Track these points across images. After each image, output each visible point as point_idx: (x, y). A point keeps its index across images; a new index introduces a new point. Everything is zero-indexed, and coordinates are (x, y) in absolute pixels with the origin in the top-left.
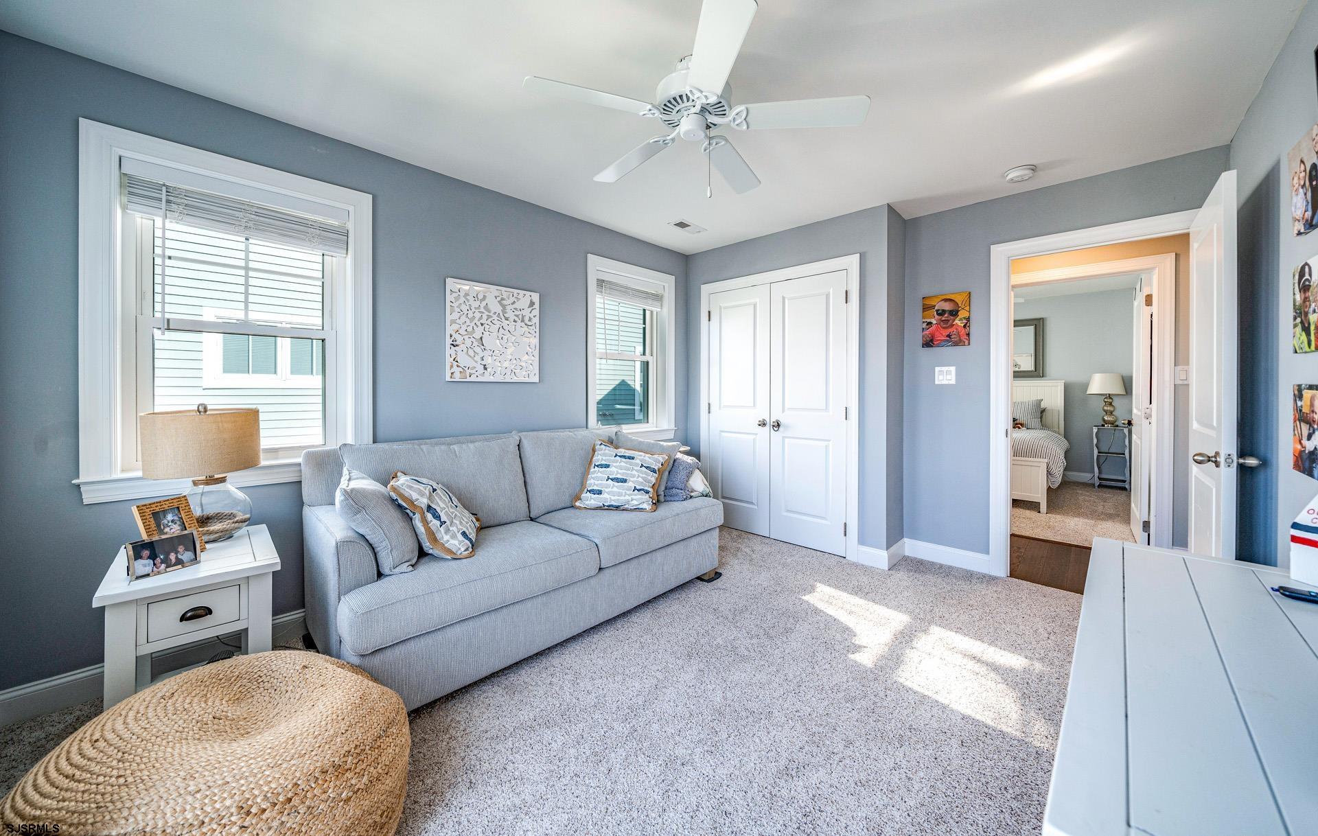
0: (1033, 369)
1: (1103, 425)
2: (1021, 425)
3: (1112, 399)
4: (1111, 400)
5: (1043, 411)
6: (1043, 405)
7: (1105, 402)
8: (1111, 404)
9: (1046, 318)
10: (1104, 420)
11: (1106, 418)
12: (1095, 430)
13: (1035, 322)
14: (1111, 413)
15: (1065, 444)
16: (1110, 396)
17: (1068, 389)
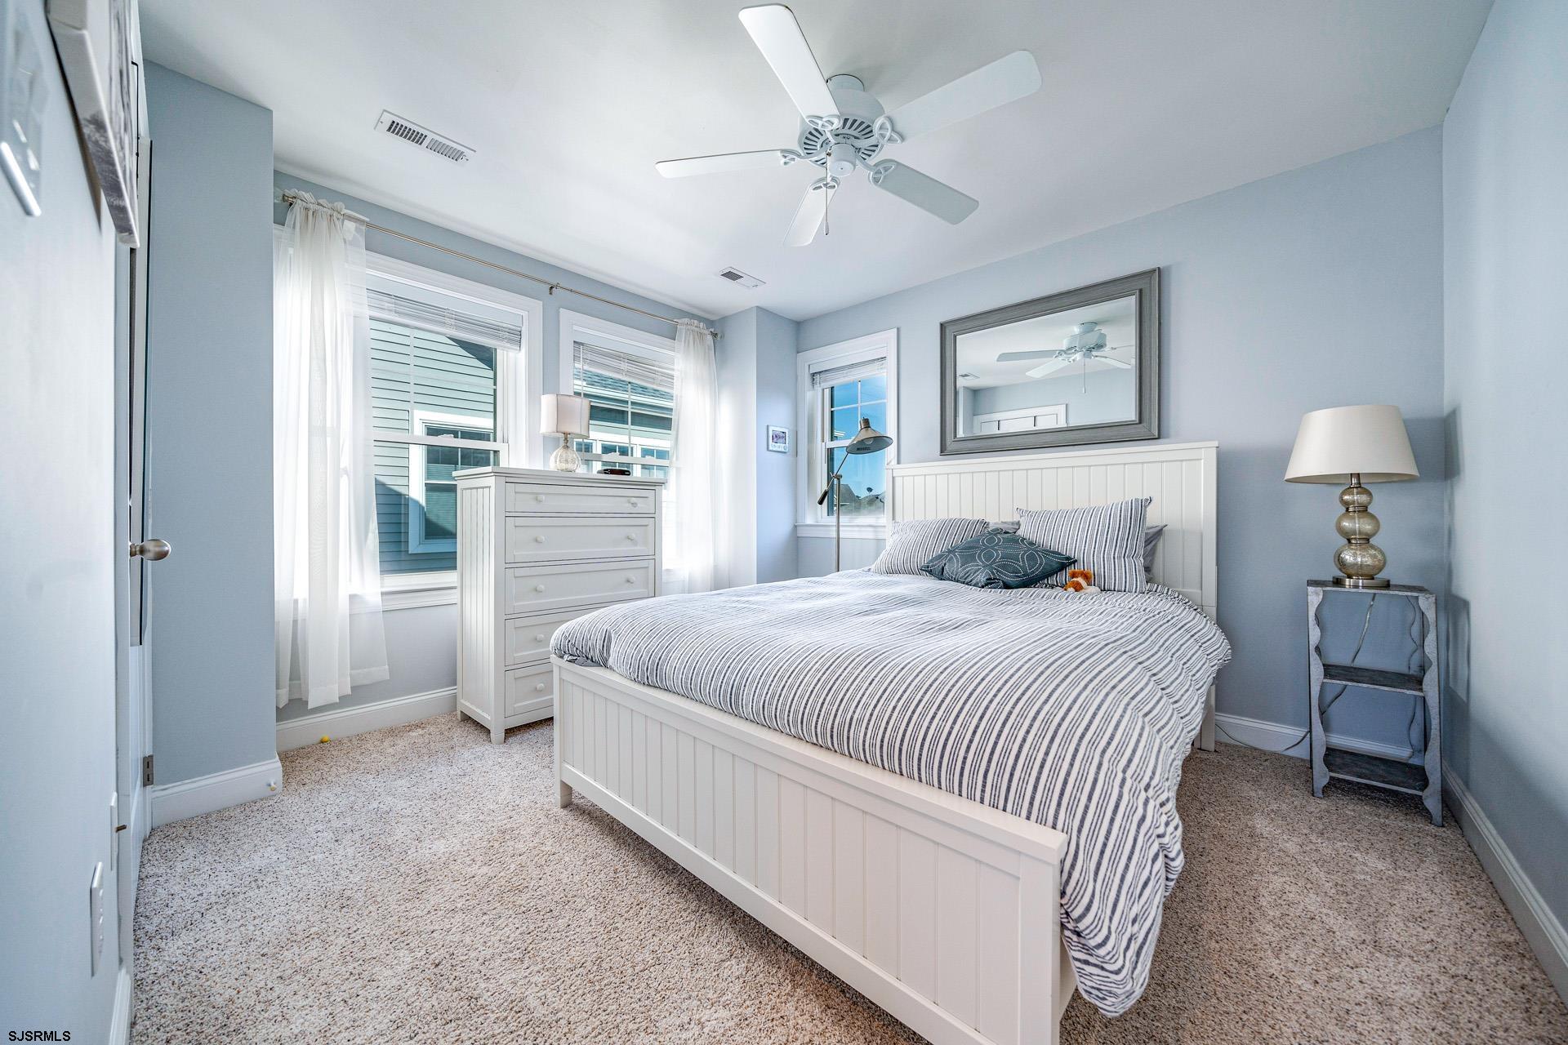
0: (1131, 415)
1: (1338, 582)
2: (1086, 577)
3: (1369, 494)
4: (1363, 498)
5: (1154, 537)
6: (1154, 518)
7: (1346, 504)
8: (1364, 510)
9: (1168, 268)
10: (1341, 564)
11: (1348, 557)
12: (1315, 597)
13: (1141, 284)
14: (1366, 540)
15: (1219, 646)
16: (1357, 482)
17: (1228, 469)
